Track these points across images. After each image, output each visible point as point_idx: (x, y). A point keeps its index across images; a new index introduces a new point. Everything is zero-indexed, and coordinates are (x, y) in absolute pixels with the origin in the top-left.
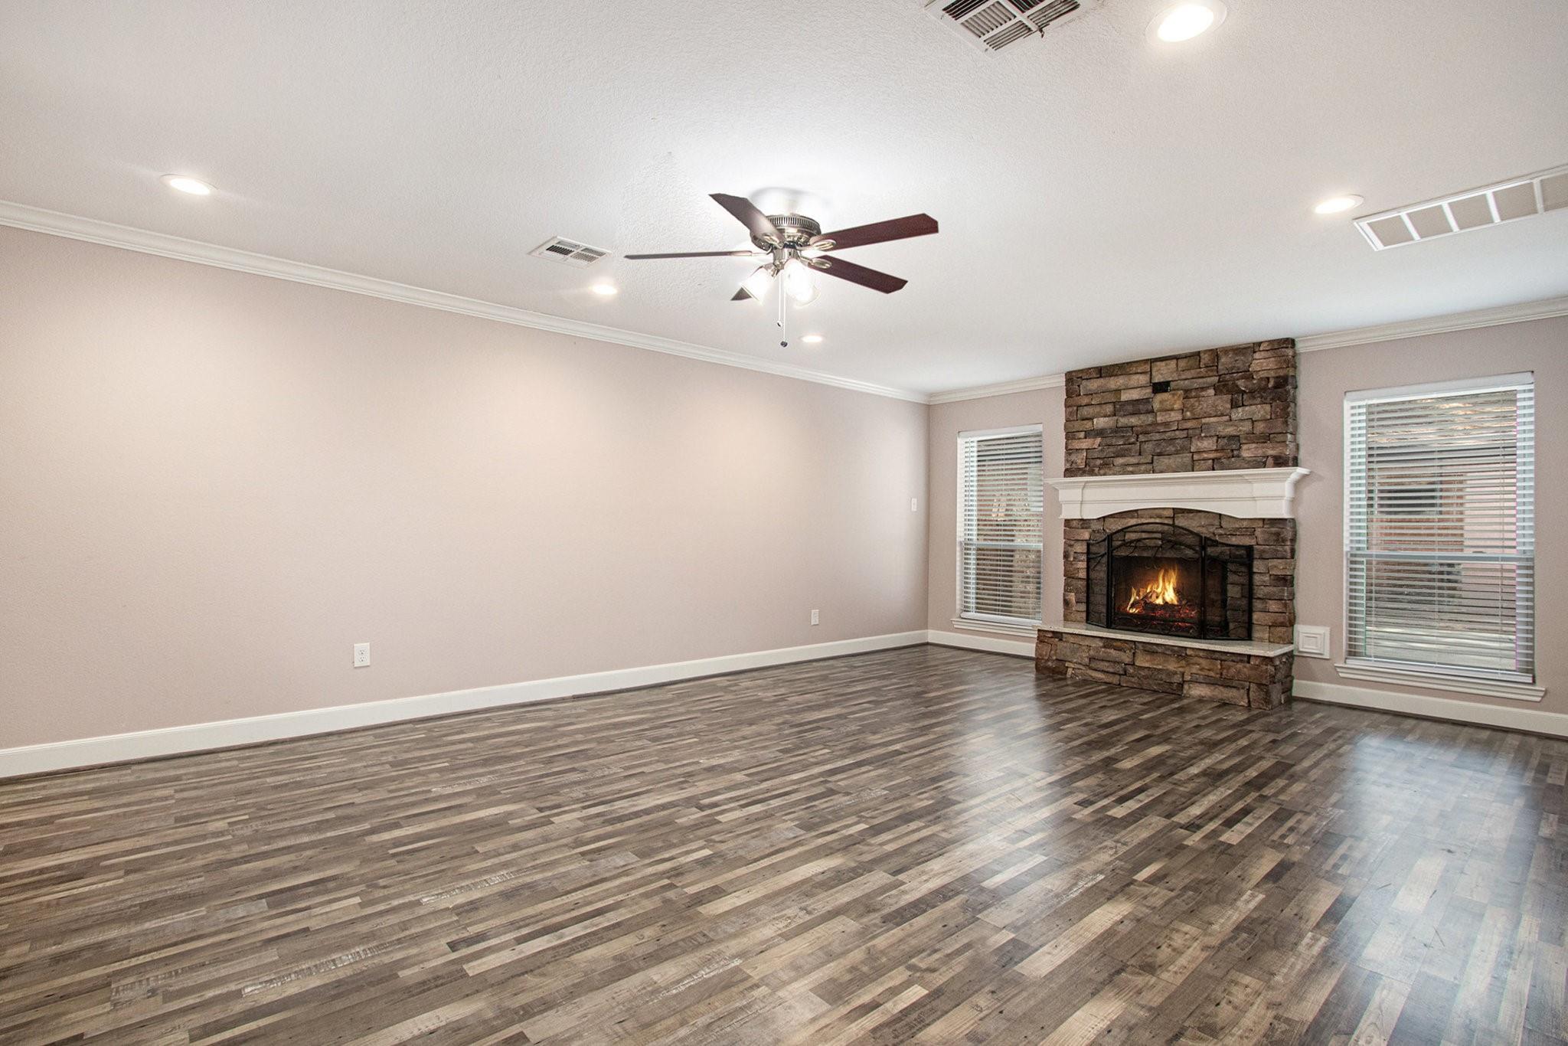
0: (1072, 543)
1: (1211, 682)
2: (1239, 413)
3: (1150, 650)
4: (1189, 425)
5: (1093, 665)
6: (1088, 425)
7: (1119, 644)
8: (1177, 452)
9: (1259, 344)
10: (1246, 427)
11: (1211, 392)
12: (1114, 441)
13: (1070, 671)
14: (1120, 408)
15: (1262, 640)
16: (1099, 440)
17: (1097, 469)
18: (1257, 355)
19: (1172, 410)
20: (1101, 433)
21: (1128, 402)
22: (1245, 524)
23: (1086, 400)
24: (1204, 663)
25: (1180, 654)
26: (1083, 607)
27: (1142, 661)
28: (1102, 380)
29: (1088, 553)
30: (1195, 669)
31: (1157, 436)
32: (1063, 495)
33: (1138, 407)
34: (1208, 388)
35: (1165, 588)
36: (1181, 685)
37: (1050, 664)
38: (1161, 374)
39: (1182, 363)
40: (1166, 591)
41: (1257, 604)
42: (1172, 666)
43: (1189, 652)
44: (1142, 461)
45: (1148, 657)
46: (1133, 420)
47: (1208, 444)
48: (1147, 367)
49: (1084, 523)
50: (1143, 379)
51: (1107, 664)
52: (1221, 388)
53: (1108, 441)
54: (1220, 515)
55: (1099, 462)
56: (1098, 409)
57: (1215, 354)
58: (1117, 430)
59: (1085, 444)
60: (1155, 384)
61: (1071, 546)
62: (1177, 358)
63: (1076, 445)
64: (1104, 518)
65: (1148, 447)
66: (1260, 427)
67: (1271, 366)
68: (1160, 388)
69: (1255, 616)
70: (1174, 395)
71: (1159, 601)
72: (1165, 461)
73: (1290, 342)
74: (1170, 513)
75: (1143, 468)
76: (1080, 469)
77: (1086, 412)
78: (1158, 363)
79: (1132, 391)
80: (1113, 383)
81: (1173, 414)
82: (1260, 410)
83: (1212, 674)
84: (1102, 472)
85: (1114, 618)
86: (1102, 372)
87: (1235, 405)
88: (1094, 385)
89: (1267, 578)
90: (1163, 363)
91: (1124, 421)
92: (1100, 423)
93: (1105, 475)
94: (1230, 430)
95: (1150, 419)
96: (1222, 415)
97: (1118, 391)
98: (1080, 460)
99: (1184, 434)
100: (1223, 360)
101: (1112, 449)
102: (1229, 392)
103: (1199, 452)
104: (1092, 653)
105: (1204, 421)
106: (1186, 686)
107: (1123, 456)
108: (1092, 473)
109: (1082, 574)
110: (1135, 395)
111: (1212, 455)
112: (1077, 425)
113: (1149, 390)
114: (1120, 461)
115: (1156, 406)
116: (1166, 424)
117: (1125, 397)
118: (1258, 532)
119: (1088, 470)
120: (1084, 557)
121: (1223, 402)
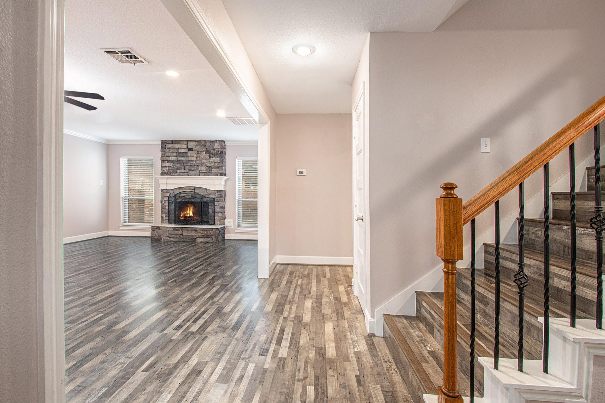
1: (203, 237)
2: (211, 160)
3: (187, 229)
4: (198, 162)
5: (170, 236)
6: (168, 159)
7: (178, 229)
8: (195, 170)
9: (216, 141)
10: (213, 164)
11: (204, 153)
12: (177, 165)
13: (162, 239)
14: (178, 154)
15: (217, 224)
16: (172, 164)
17: (171, 173)
18: (216, 144)
19: (194, 157)
20: (172, 162)
21: (180, 153)
22: (213, 192)
23: (168, 150)
24: (202, 232)
25: (195, 230)
26: (167, 218)
27: (185, 233)
28: (173, 144)
29: (169, 200)
30: (199, 234)
31: (190, 164)
32: (160, 181)
33: (184, 155)
34: (203, 151)
35: (190, 212)
36: (196, 239)
37: (156, 237)
38: (191, 145)
39: (196, 143)
41: (216, 214)
42: (193, 233)
43: (198, 229)
44: (185, 172)
45: (187, 232)
46: (182, 159)
47: (203, 168)
48: (186, 142)
49: (167, 191)
50: (185, 146)
51: (174, 235)
52: (207, 152)
53: (175, 164)
54: (207, 189)
55: (172, 171)
56: (171, 154)
57: (205, 142)
58: (178, 161)
59: (168, 165)
60: (189, 148)
61: (163, 198)
62: (195, 141)
63: (164, 165)
64: (174, 189)
65: (187, 167)
66: (217, 164)
67: (219, 147)
68: (190, 149)
69: (216, 218)
70: (194, 152)
71: (188, 216)
72: (192, 172)
73: (224, 142)
74: (193, 188)
75: (185, 174)
76: (166, 173)
77: (168, 154)
79: (182, 149)
80: (176, 146)
81: (194, 158)
82: (217, 160)
83: (204, 234)
84: (173, 174)
85: (177, 221)
86: (173, 142)
87: (210, 157)
88: (170, 145)
89: (218, 207)
90: (191, 142)
91: (180, 159)
92: (172, 158)
93: (174, 175)
94: (209, 165)
95: (187, 159)
96: (207, 160)
97: (178, 149)
98: (166, 170)
99: (197, 164)
100: (207, 144)
101: (176, 167)
102: (209, 153)
103: (201, 170)
104: (170, 232)
105: (203, 161)
107: (179, 170)
108: (170, 175)
109: (167, 207)
110: (183, 151)
111: (205, 172)
112: (165, 158)
113: (187, 150)
114: (178, 171)
115: (189, 155)
116: (192, 161)
117: (180, 151)
118: (216, 194)
119: (168, 173)
120: (167, 202)
121: (207, 156)
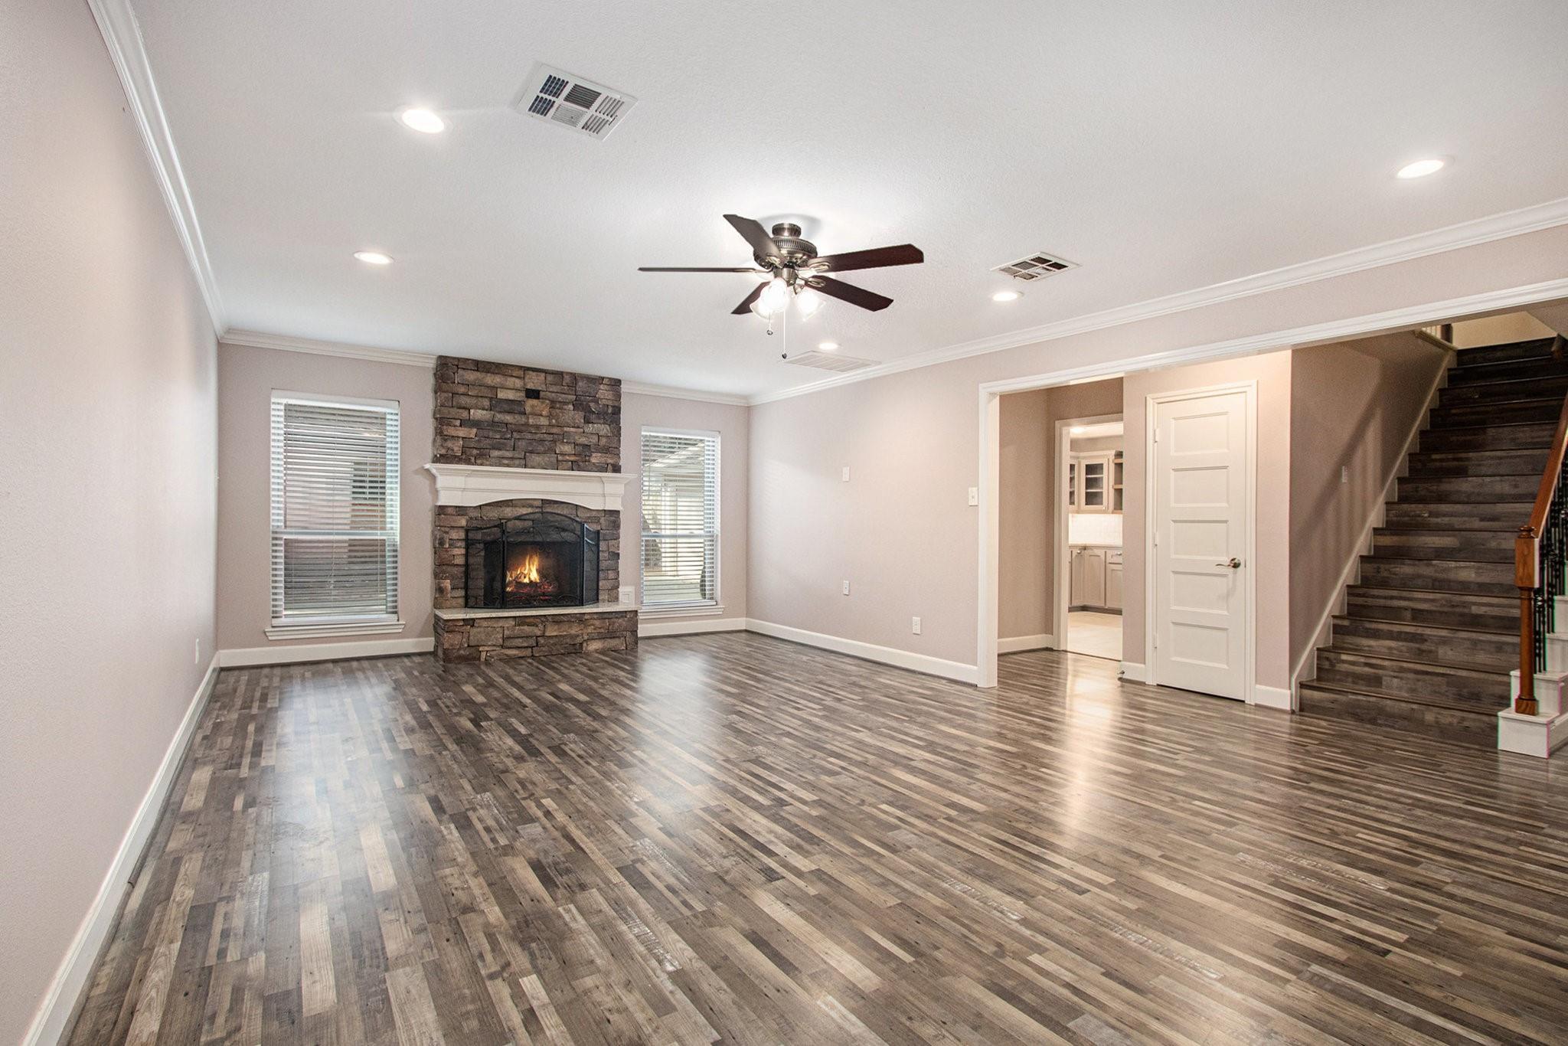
0: (447, 529)
1: (602, 637)
2: (590, 428)
3: (557, 620)
4: (555, 430)
6: (465, 414)
7: (532, 620)
8: (545, 452)
9: (603, 378)
10: (594, 440)
11: (571, 407)
12: (491, 434)
13: (483, 655)
14: (496, 404)
15: (604, 601)
16: (475, 430)
17: (473, 459)
18: (602, 387)
19: (541, 415)
20: (476, 424)
21: (501, 400)
22: (594, 514)
23: (462, 390)
24: (597, 623)
26: (462, 593)
27: (552, 631)
28: (478, 374)
29: (467, 539)
30: (590, 630)
31: (529, 436)
32: (442, 481)
33: (512, 407)
34: (568, 403)
35: (530, 570)
37: (462, 652)
38: (534, 382)
39: (550, 378)
40: (530, 571)
41: (601, 575)
42: (574, 630)
43: (587, 617)
44: (517, 456)
45: (556, 627)
46: (508, 418)
47: (567, 449)
48: (521, 373)
49: (461, 510)
50: (518, 383)
51: (520, 640)
52: (578, 405)
53: (486, 433)
54: (578, 507)
55: (475, 452)
56: (474, 401)
57: (575, 377)
58: (493, 424)
59: (462, 432)
60: (527, 390)
61: (447, 533)
62: (545, 372)
63: (451, 431)
64: (480, 506)
65: (522, 444)
66: (603, 441)
67: (610, 397)
68: (532, 394)
69: (600, 584)
70: (543, 403)
71: (526, 581)
72: (537, 459)
73: (619, 381)
74: (539, 503)
75: (517, 462)
76: (456, 457)
77: (462, 401)
78: (531, 372)
79: (507, 391)
80: (490, 379)
81: (542, 418)
82: (604, 429)
83: (602, 630)
84: (479, 462)
86: (480, 366)
87: (587, 421)
88: (471, 376)
89: (606, 555)
90: (534, 374)
91: (499, 417)
92: (477, 414)
93: (481, 465)
94: (583, 440)
95: (523, 420)
96: (578, 427)
97: (494, 388)
98: (457, 447)
99: (550, 438)
100: (580, 384)
101: (488, 441)
102: (583, 410)
103: (561, 454)
104: (507, 632)
105: (565, 429)
106: (585, 645)
107: (500, 449)
108: (468, 462)
109: (460, 561)
110: (510, 395)
111: (573, 458)
112: (454, 412)
113: (523, 394)
114: (496, 453)
115: (528, 409)
116: (538, 427)
117: (501, 395)
118: (602, 520)
119: (464, 458)
120: (463, 544)
121: (579, 417)
